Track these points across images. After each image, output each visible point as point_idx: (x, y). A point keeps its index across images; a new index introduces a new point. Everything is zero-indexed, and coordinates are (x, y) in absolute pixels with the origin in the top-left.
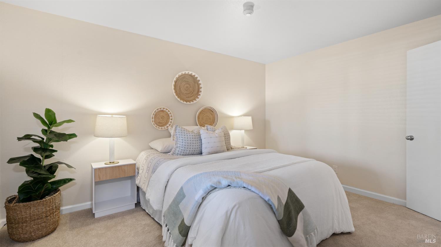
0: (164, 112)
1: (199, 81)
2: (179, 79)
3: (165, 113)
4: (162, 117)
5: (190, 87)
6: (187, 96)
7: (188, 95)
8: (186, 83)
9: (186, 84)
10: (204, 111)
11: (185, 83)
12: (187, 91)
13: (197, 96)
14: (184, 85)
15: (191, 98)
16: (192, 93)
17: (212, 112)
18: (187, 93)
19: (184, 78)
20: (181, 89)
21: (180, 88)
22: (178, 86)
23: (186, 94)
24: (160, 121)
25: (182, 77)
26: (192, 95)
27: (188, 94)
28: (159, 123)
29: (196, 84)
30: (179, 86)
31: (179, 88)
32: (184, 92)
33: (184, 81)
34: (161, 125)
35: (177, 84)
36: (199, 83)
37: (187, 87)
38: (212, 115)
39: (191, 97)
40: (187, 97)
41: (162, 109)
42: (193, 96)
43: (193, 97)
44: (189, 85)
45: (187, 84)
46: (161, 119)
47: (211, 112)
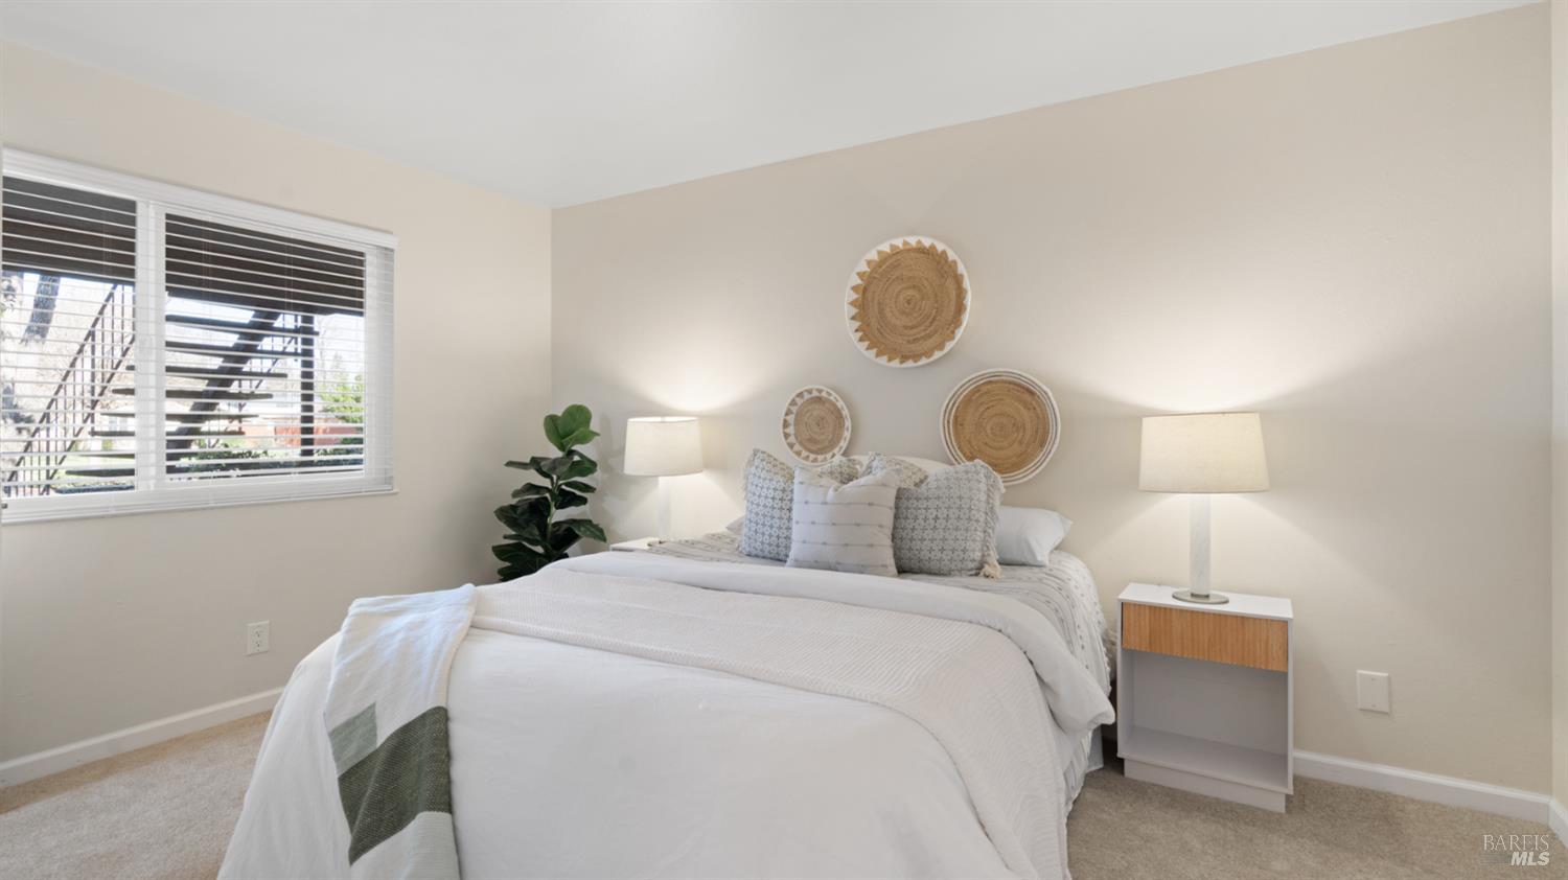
0: (824, 403)
1: (955, 263)
2: (875, 278)
3: (827, 405)
4: (820, 421)
5: (923, 298)
6: (911, 338)
7: (915, 331)
8: (903, 285)
9: (903, 289)
10: (987, 392)
11: (900, 287)
12: (908, 315)
13: (948, 332)
14: (898, 295)
15: (930, 342)
16: (931, 323)
17: (1032, 393)
18: (910, 324)
19: (894, 267)
20: (887, 310)
21: (881, 311)
22: (876, 302)
23: (906, 327)
24: (816, 436)
25: (887, 264)
26: (932, 328)
27: (912, 328)
28: (811, 440)
30: (879, 304)
31: (876, 310)
32: (898, 323)
33: (897, 278)
34: (814, 448)
35: (869, 295)
36: (957, 272)
37: (909, 302)
38: (1026, 406)
39: (924, 337)
40: (909, 342)
41: (815, 394)
42: (936, 332)
43: (934, 338)
44: (920, 291)
45: (908, 288)
46: (816, 429)
47: (1027, 397)
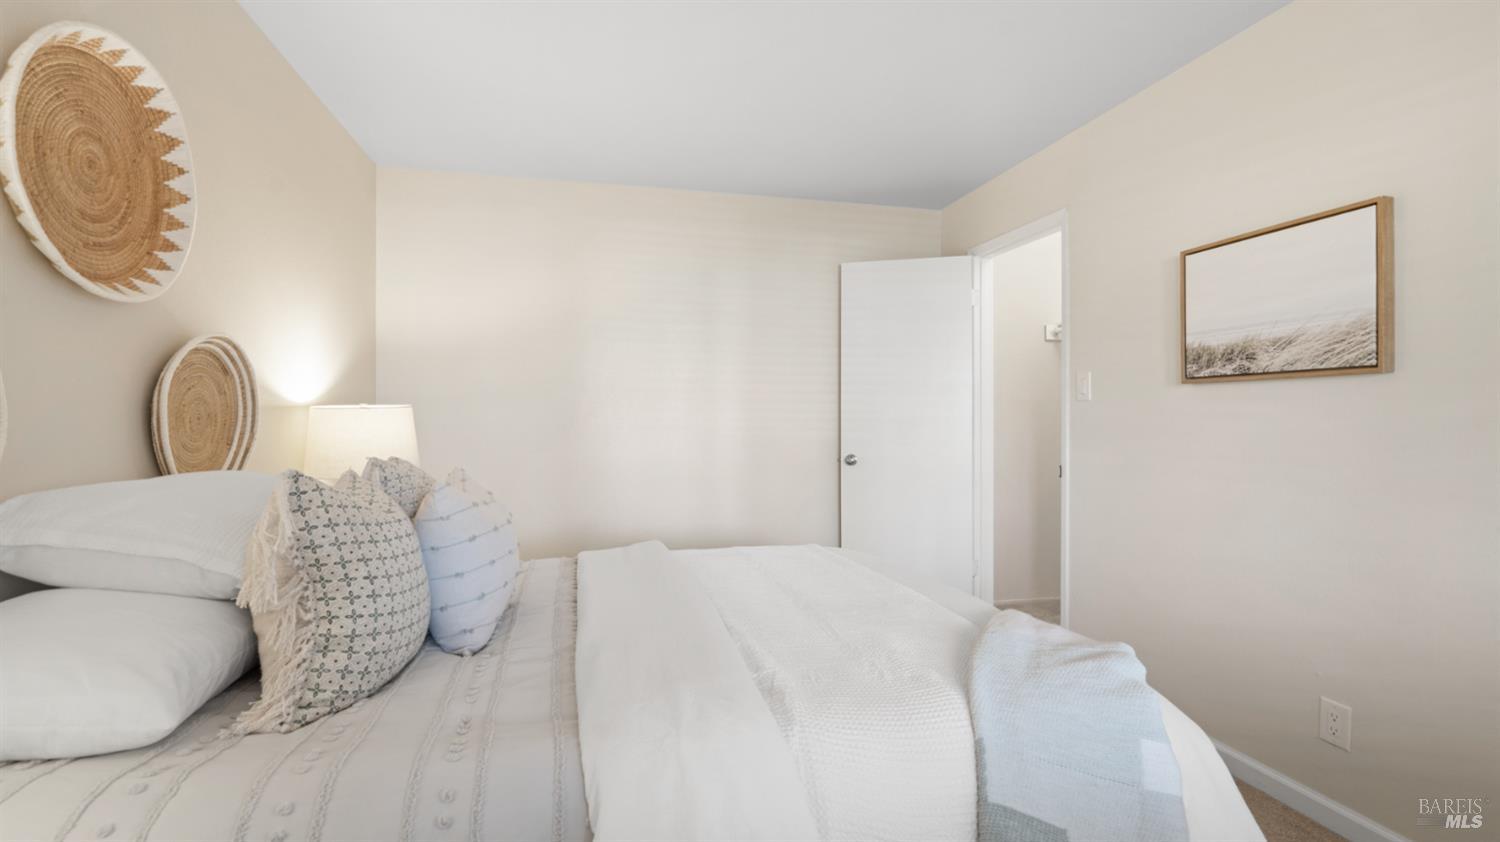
1: (172, 143)
5: (110, 173)
6: (91, 239)
7: (91, 227)
8: (82, 125)
9: (84, 133)
10: (189, 365)
11: (76, 125)
12: (88, 190)
13: (149, 253)
14: (71, 140)
15: (121, 260)
16: (120, 222)
18: (89, 211)
20: (52, 160)
23: (84, 215)
25: (61, 61)
26: (122, 233)
27: (94, 220)
29: (146, 162)
32: (70, 196)
33: (74, 102)
36: (169, 158)
37: (90, 165)
38: (219, 390)
39: (116, 247)
40: (87, 245)
42: (128, 240)
43: (126, 252)
44: (107, 151)
45: (89, 135)
